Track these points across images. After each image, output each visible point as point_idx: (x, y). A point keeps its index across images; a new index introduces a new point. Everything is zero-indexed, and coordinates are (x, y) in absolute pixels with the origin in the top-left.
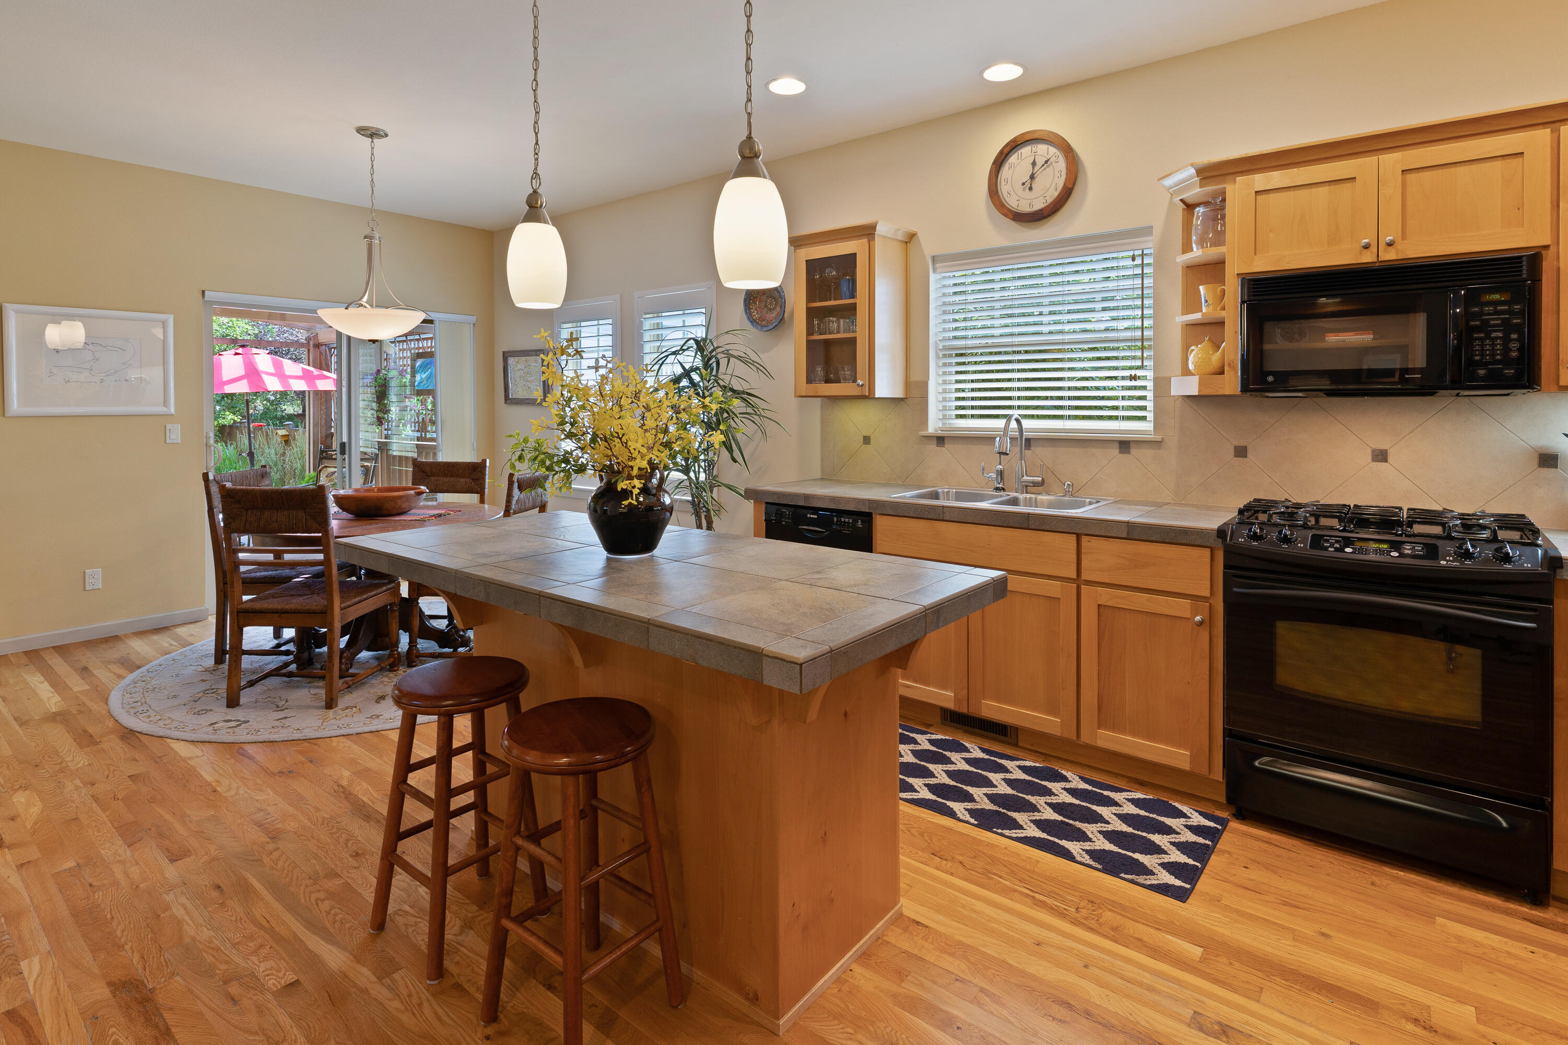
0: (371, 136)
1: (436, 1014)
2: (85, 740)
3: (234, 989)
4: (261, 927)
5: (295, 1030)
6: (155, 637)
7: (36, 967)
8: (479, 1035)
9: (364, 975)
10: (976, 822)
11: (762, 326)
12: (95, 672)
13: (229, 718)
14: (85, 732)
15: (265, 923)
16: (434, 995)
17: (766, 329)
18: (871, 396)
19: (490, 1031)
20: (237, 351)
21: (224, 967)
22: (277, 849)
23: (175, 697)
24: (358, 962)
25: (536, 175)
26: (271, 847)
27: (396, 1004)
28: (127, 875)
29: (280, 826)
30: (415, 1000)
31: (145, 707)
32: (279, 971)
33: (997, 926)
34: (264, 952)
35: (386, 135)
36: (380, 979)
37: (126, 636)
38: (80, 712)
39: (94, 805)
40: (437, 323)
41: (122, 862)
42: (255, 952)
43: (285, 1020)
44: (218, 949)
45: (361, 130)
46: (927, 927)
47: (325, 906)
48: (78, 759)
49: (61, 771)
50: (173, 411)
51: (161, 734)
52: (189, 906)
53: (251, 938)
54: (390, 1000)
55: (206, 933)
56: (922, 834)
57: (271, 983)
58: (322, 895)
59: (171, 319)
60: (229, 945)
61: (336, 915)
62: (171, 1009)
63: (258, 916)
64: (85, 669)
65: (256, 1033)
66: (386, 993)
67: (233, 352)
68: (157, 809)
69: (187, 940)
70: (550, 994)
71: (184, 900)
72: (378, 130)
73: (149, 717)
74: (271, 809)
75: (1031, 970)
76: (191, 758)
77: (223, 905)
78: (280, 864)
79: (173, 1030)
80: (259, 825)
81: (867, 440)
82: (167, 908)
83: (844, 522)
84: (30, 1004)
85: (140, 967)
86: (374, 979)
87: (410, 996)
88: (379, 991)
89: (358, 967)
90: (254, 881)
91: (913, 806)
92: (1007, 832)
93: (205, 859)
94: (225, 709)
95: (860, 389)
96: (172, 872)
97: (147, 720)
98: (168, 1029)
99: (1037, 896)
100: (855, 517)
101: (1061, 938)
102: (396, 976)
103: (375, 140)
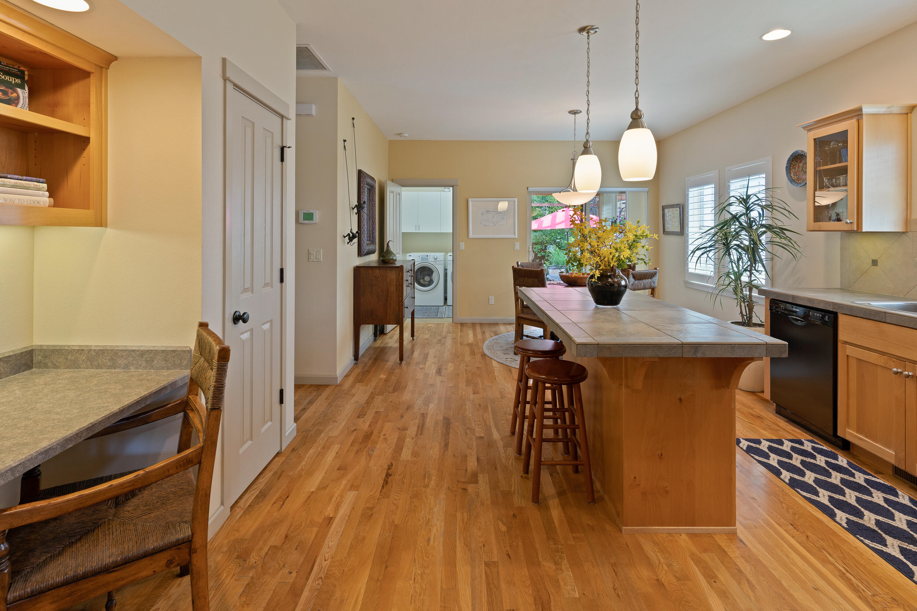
0: (575, 114)
1: (512, 463)
2: (473, 353)
3: (468, 431)
4: (484, 420)
5: (475, 448)
6: (508, 326)
7: (432, 406)
8: (520, 475)
9: (501, 444)
10: (847, 527)
11: (798, 184)
12: (486, 334)
13: (512, 358)
14: (474, 351)
15: (485, 419)
16: (515, 459)
17: (799, 185)
18: (859, 231)
19: (524, 475)
20: (564, 210)
21: (469, 425)
22: (501, 401)
23: (502, 347)
24: (501, 440)
25: (588, 133)
26: (499, 400)
27: (504, 455)
28: (462, 392)
29: (506, 395)
30: (509, 457)
31: (492, 348)
32: (481, 432)
33: (795, 568)
34: (481, 426)
35: (581, 112)
36: (504, 447)
37: (500, 324)
38: (476, 345)
39: (465, 372)
40: (627, 193)
41: (462, 390)
42: (478, 425)
43: (474, 444)
44: (470, 420)
45: (570, 112)
46: (745, 545)
47: (503, 422)
48: (468, 358)
49: (463, 360)
50: (517, 237)
51: (491, 357)
52: (470, 407)
53: (479, 421)
54: (503, 453)
55: (470, 415)
56: (795, 514)
57: (477, 434)
58: (504, 419)
59: (516, 199)
60: (473, 420)
61: (504, 425)
62: (452, 429)
63: (485, 417)
64: (484, 332)
65: (466, 444)
66: (503, 451)
67: (562, 210)
68: (478, 379)
69: (465, 415)
70: (549, 477)
71: (470, 405)
72: (577, 110)
73: (491, 351)
74: (507, 389)
75: (795, 594)
76: (495, 367)
77: (478, 410)
78: (499, 405)
79: (450, 434)
80: (501, 392)
81: (875, 263)
82: (465, 405)
83: (817, 316)
84: (427, 414)
85: (452, 416)
86: (502, 446)
87: (509, 455)
88: (502, 450)
89: (501, 441)
90: (489, 407)
91: (806, 502)
92: (867, 541)
93: (482, 396)
94: (513, 355)
95: (850, 225)
96: (472, 396)
97: (490, 352)
98: (449, 433)
99: (848, 575)
100: (823, 313)
101: (838, 596)
102: (509, 449)
103: (576, 115)
